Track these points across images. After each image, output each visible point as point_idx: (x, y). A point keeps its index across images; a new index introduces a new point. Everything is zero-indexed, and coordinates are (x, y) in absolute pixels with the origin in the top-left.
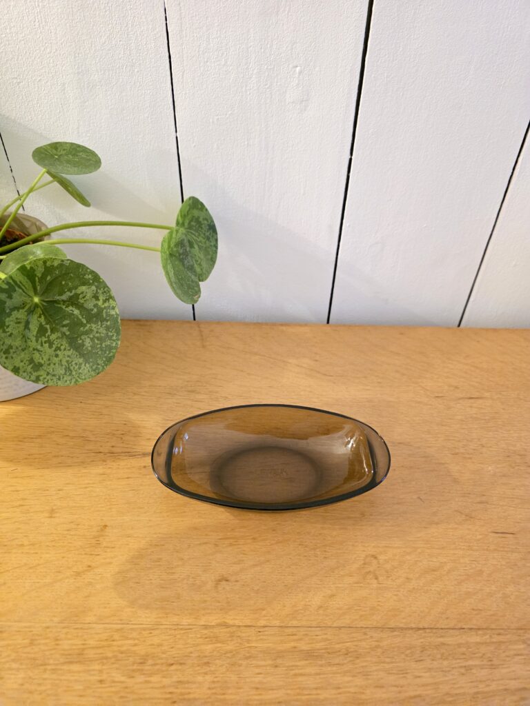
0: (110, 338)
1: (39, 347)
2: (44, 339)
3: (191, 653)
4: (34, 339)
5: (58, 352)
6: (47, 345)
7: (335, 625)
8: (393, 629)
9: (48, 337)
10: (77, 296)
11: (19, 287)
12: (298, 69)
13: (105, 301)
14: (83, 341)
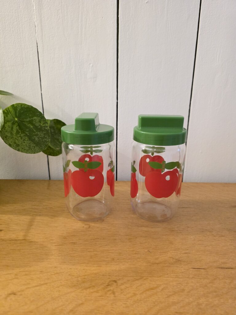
0: (46, 138)
1: (17, 138)
2: (19, 136)
4: (15, 135)
5: (25, 141)
6: (20, 138)
9: (20, 135)
10: (32, 120)
11: (10, 113)
12: (91, 65)
13: (43, 124)
14: (35, 138)
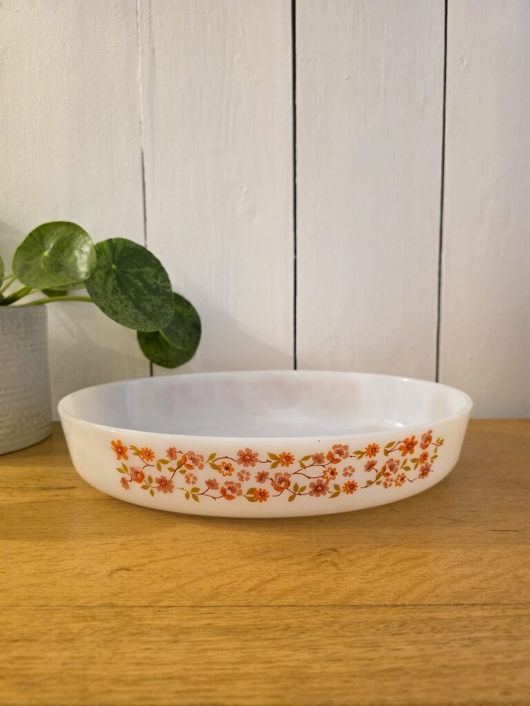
3: (51, 630)
7: (273, 604)
8: (357, 607)
12: (244, 190)
